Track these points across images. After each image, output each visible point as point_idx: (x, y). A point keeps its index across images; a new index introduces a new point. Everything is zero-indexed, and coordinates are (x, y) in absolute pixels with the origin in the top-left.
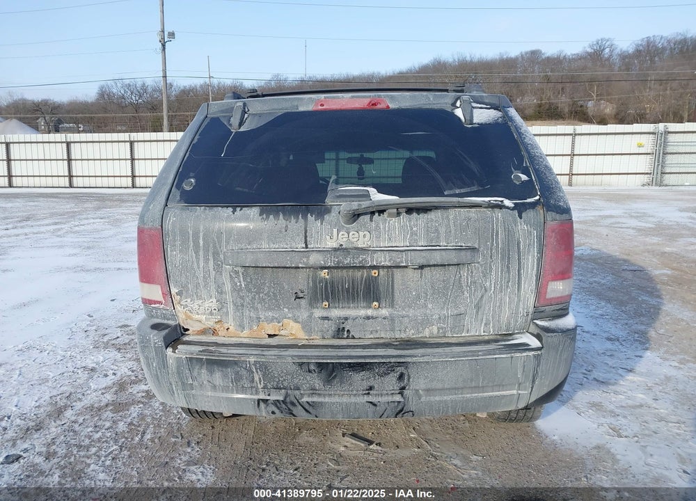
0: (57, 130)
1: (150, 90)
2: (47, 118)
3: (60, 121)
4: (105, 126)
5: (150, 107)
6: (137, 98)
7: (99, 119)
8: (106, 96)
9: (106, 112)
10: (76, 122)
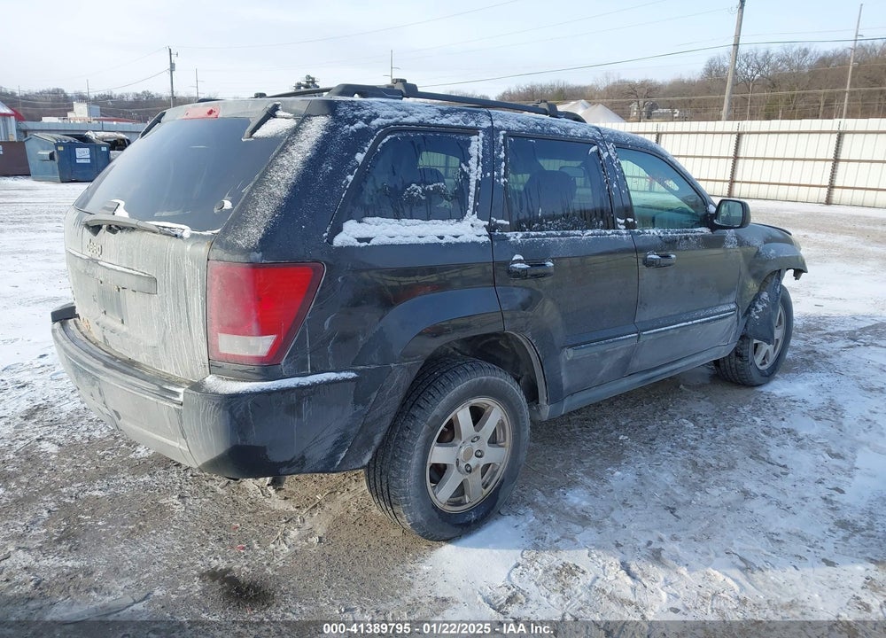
0: (649, 117)
1: (774, 59)
2: (641, 102)
3: (654, 106)
4: (706, 111)
5: (769, 83)
6: (755, 73)
7: (699, 102)
8: (714, 72)
9: (709, 93)
10: (671, 106)
